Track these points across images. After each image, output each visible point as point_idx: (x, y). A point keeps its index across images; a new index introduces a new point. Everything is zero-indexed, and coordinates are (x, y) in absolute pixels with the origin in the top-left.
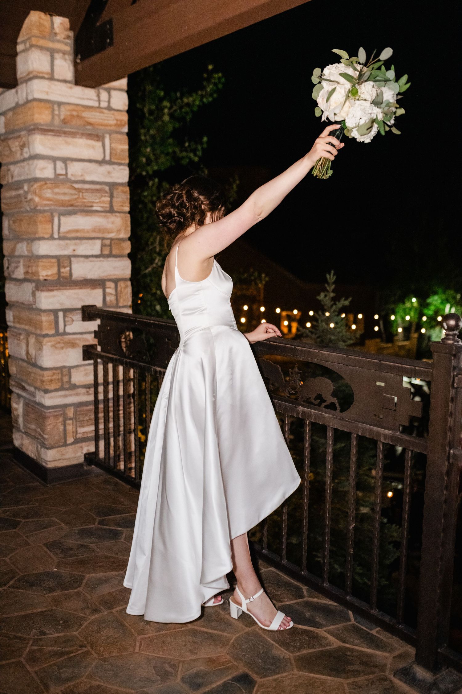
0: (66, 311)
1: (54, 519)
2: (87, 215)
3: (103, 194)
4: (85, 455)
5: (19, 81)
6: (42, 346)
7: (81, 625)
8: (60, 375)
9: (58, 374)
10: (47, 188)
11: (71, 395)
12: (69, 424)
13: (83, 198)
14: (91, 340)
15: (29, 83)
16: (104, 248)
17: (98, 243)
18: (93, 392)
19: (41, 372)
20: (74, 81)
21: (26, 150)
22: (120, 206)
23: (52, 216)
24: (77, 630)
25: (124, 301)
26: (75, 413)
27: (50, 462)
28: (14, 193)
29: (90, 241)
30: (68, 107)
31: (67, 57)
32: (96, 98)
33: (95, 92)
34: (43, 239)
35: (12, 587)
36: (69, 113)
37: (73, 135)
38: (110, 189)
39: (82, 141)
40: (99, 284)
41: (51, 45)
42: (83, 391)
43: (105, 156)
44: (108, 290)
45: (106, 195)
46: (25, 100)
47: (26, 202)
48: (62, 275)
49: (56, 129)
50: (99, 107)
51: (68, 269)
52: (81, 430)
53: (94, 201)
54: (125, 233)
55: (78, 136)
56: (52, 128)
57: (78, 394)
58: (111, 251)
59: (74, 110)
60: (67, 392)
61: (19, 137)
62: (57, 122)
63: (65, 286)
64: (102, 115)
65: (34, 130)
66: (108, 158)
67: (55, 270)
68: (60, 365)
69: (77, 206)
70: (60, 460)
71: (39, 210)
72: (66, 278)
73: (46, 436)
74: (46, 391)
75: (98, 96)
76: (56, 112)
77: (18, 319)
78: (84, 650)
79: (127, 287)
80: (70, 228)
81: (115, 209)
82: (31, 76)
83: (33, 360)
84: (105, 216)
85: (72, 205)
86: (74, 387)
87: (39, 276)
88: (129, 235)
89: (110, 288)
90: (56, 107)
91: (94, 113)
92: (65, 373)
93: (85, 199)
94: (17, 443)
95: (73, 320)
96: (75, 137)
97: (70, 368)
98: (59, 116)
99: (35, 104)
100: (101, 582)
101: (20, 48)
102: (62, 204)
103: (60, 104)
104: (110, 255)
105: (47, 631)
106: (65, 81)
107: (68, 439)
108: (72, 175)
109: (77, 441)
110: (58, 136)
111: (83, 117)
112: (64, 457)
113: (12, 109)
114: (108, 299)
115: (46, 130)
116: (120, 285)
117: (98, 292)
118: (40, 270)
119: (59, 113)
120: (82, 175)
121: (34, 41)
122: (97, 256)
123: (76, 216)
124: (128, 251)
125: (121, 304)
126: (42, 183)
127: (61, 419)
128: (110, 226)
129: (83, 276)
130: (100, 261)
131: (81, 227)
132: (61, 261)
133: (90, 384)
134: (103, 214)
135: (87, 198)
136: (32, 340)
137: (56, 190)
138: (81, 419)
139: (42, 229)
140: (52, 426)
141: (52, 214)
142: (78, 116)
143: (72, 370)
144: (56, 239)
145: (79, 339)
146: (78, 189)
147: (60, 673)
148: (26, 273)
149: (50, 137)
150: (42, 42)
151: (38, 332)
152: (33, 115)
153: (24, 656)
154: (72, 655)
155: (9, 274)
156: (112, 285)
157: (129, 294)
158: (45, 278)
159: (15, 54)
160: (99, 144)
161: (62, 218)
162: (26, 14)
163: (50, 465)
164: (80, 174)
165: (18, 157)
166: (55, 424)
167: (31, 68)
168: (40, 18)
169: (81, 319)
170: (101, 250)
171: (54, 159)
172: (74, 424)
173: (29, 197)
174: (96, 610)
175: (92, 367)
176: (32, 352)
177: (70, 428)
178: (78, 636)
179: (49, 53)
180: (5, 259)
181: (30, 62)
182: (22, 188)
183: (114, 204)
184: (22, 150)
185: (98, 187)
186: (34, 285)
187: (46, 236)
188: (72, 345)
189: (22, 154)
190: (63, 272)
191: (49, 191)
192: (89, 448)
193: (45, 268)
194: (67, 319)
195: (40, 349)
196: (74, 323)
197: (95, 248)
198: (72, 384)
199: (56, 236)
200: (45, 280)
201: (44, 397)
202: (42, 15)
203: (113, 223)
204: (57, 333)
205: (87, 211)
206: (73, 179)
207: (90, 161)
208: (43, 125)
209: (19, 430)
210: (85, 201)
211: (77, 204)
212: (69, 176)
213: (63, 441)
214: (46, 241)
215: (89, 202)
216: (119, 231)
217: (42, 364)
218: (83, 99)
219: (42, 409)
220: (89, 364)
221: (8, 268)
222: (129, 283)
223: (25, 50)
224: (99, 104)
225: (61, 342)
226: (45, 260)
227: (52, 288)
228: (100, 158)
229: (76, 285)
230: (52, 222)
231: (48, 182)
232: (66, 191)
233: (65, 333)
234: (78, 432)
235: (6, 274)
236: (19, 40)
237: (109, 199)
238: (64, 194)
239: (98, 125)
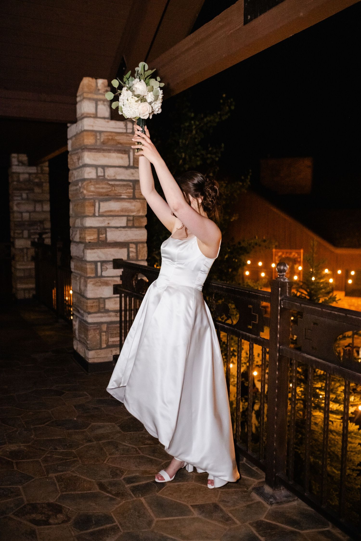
0: (103, 262)
1: (85, 393)
2: (117, 201)
3: (128, 188)
4: (114, 356)
5: (78, 119)
6: (87, 284)
7: (78, 447)
8: (98, 303)
9: (97, 302)
10: (92, 185)
11: (105, 316)
12: (103, 335)
13: (115, 190)
14: (118, 281)
15: (82, 120)
16: (128, 222)
17: (125, 219)
18: (119, 315)
19: (86, 301)
20: (110, 117)
21: (80, 161)
22: (140, 195)
23: (95, 203)
24: (75, 449)
25: (141, 256)
26: (108, 328)
27: (90, 359)
28: (75, 188)
29: (120, 218)
30: (106, 134)
31: (106, 103)
32: (125, 127)
33: (124, 123)
34: (89, 216)
35: (47, 425)
36: (106, 138)
37: (109, 151)
38: (133, 185)
39: (114, 155)
40: (125, 245)
41: (95, 97)
42: (113, 314)
43: (130, 164)
44: (131, 249)
45: (130, 188)
46: (80, 130)
47: (80, 193)
48: (100, 239)
49: (98, 148)
50: (126, 133)
51: (104, 235)
52: (111, 340)
53: (122, 192)
54: (143, 213)
55: (112, 152)
56: (96, 147)
57: (110, 316)
58: (133, 224)
59: (110, 136)
60: (102, 315)
61: (77, 153)
62: (99, 143)
63: (102, 246)
64: (128, 137)
65: (84, 149)
66: (132, 164)
67: (95, 236)
68: (99, 296)
69: (110, 196)
70: (96, 358)
71: (87, 198)
72: (103, 241)
73: (88, 342)
74: (89, 313)
75: (126, 126)
76: (98, 138)
77: (76, 267)
78: (75, 459)
79: (144, 247)
80: (106, 210)
81: (137, 196)
82: (83, 116)
83: (83, 293)
84: (129, 202)
85: (108, 195)
86: (107, 311)
87: (86, 240)
88: (146, 213)
89: (132, 248)
90: (98, 134)
91: (123, 137)
92: (101, 302)
93: (116, 191)
94: (75, 347)
95: (107, 268)
96: (110, 152)
97: (105, 299)
98: (100, 139)
99: (85, 133)
100: (100, 427)
101: (78, 99)
102: (100, 194)
103: (101, 132)
104: (133, 227)
105: (58, 448)
106: (104, 118)
107: (102, 345)
108: (108, 176)
109: (108, 347)
110: (99, 152)
111: (116, 140)
112: (99, 356)
113: (75, 136)
114: (131, 255)
115: (91, 149)
116: (139, 246)
117: (125, 250)
118: (86, 236)
119: (100, 137)
120: (114, 176)
121: (85, 95)
122: (124, 227)
123: (110, 202)
124: (145, 224)
125: (139, 259)
126: (89, 182)
127: (98, 331)
128: (133, 208)
129: (114, 240)
130: (126, 230)
131: (112, 209)
132: (100, 230)
133: (117, 310)
134: (128, 200)
135: (117, 190)
136: (82, 281)
137: (97, 186)
138: (112, 332)
139: (88, 210)
140: (92, 336)
141: (94, 201)
142: (112, 139)
143: (106, 300)
144: (97, 216)
145: (111, 281)
146: (112, 184)
147: (58, 468)
148: (80, 238)
149: (93, 153)
150: (90, 96)
151: (85, 275)
152: (83, 140)
153: (41, 459)
154: (68, 461)
155: (73, 239)
156: (134, 246)
157: (145, 252)
158: (90, 241)
159: (75, 103)
160: (126, 156)
161: (102, 204)
162: (81, 80)
163: (90, 361)
164: (113, 175)
165: (77, 165)
166: (94, 334)
167: (83, 112)
168: (89, 81)
169: (112, 267)
170: (127, 224)
171: (96, 167)
172: (107, 335)
173: (81, 190)
174: (90, 441)
175: (118, 299)
176: (83, 288)
177: (104, 338)
178: (75, 452)
179: (94, 102)
180: (71, 229)
181: (82, 108)
182: (78, 185)
183: (136, 194)
184: (78, 161)
185: (125, 183)
186: (83, 245)
187: (90, 215)
188: (106, 284)
189: (78, 164)
190: (101, 238)
191: (93, 186)
192: (116, 352)
193: (90, 235)
194: (103, 267)
195: (86, 286)
196: (108, 270)
197: (123, 222)
198: (106, 309)
199: (97, 214)
200: (90, 242)
201: (87, 317)
202: (90, 79)
203: (135, 206)
204: (97, 276)
205: (117, 198)
206: (109, 178)
207: (120, 167)
208: (89, 146)
209: (76, 339)
210: (117, 192)
211: (111, 194)
212: (106, 177)
213: (99, 345)
214: (90, 218)
215: (119, 193)
216: (139, 211)
217: (87, 295)
218: (116, 128)
219: (87, 325)
220: (117, 297)
221: (72, 235)
222: (146, 245)
223: (81, 101)
224: (127, 130)
225: (99, 282)
226: (90, 230)
227: (93, 247)
228: (126, 164)
229: (110, 246)
230: (94, 206)
231: (92, 181)
232: (104, 186)
233: (102, 276)
234: (109, 341)
235: (71, 239)
236: (78, 94)
237: (132, 191)
238: (103, 188)
239: (125, 144)
